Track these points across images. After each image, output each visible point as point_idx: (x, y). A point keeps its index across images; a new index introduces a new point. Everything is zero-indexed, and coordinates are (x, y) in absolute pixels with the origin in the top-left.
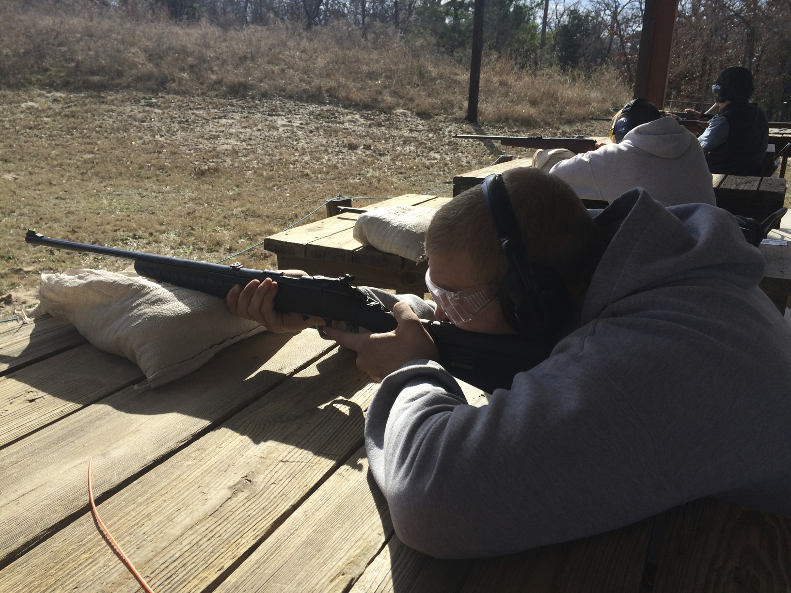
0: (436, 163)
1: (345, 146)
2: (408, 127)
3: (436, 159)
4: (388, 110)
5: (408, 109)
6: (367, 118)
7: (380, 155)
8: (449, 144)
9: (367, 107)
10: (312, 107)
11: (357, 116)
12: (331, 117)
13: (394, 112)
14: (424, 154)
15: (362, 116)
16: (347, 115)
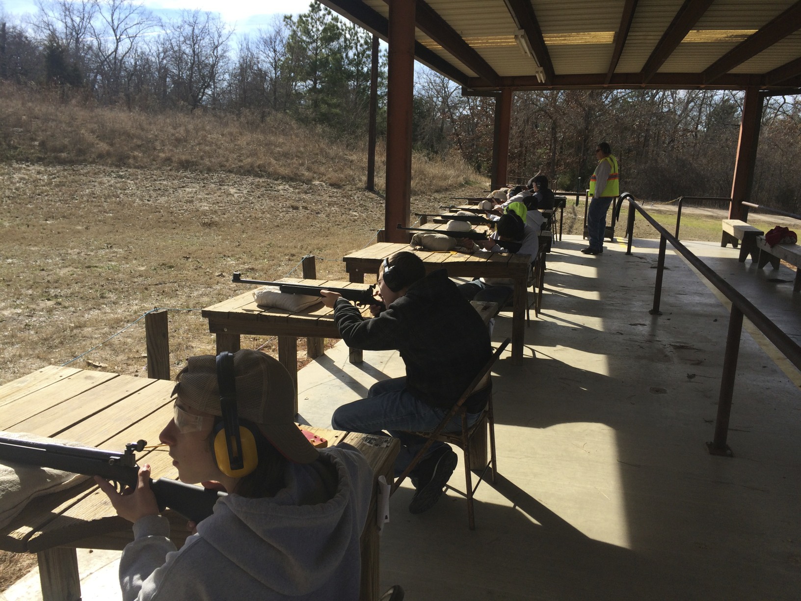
0: (358, 219)
1: (289, 207)
2: (327, 194)
3: (356, 216)
4: (308, 181)
5: (322, 181)
6: (295, 188)
7: (317, 213)
8: (361, 205)
9: (292, 179)
10: (250, 179)
11: (287, 187)
12: (269, 187)
13: (314, 183)
14: (347, 213)
15: (290, 186)
16: (280, 186)
